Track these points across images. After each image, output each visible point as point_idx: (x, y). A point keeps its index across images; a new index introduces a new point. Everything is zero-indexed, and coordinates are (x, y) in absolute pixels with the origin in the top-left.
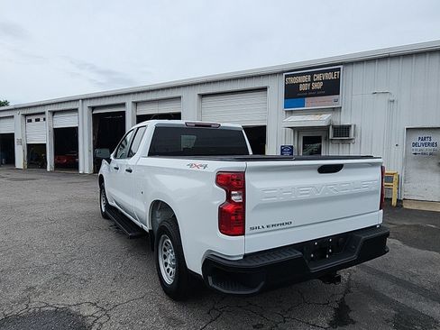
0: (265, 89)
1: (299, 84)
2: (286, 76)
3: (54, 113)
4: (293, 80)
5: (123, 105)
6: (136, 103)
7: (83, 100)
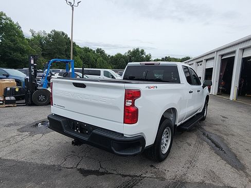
3: (207, 60)
5: (234, 52)
6: (243, 50)
7: (217, 51)
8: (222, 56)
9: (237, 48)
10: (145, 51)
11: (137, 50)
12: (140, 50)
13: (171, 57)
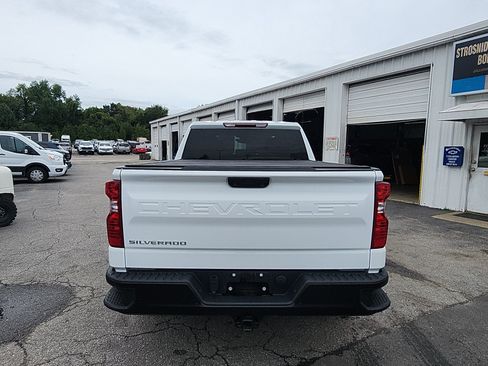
0: (427, 69)
1: (477, 55)
2: (458, 46)
3: (219, 114)
4: (468, 51)
5: (271, 103)
6: (283, 100)
7: (239, 100)
8: (248, 108)
9: (275, 98)
10: (63, 89)
11: (44, 85)
12: (51, 85)
13: (123, 105)
